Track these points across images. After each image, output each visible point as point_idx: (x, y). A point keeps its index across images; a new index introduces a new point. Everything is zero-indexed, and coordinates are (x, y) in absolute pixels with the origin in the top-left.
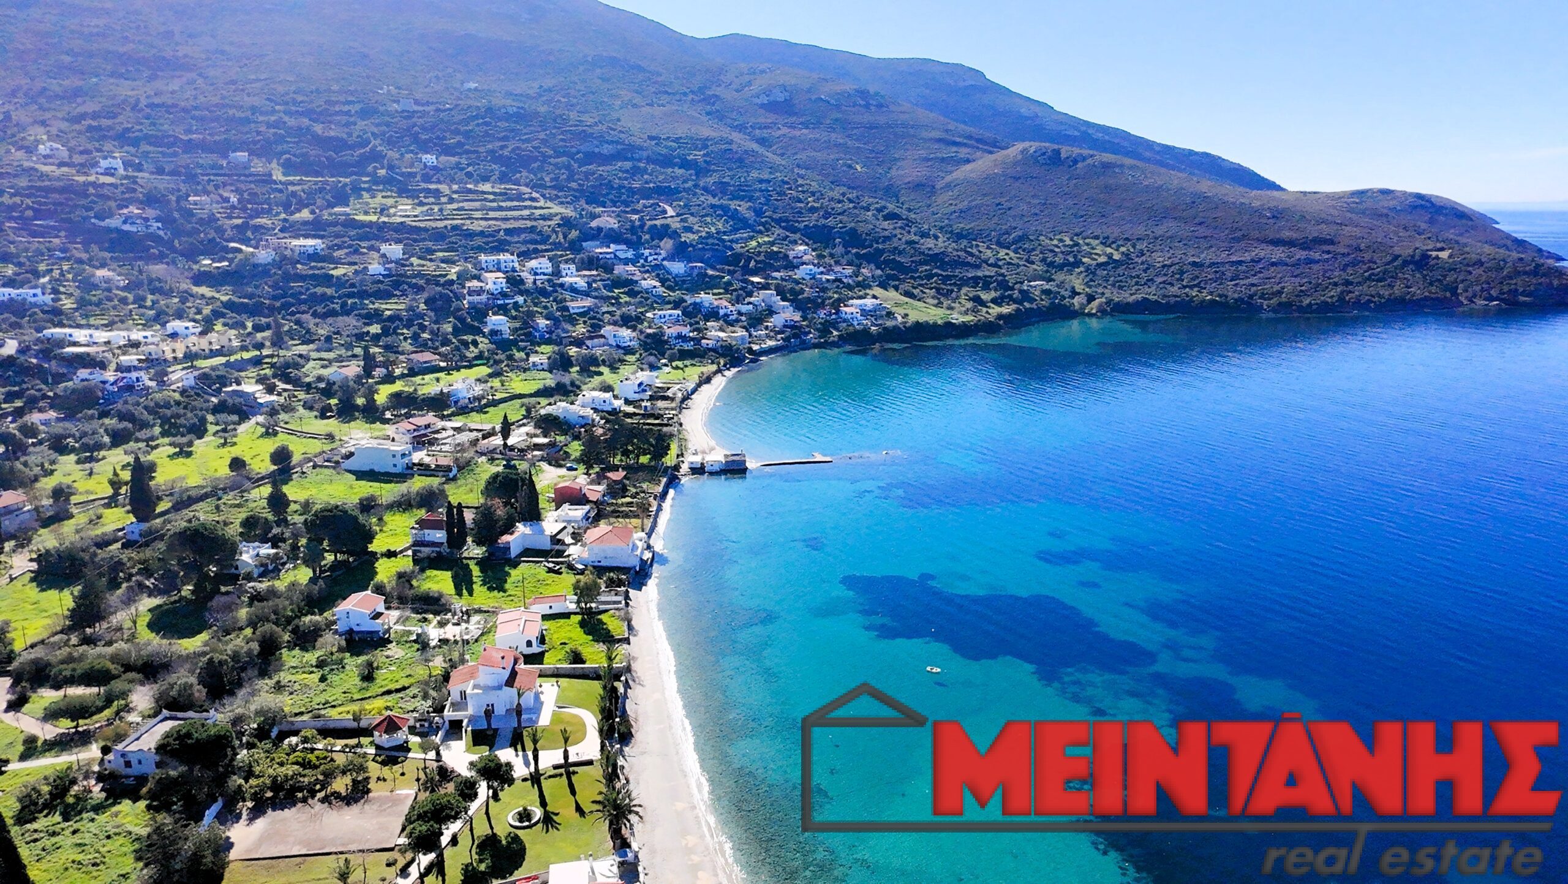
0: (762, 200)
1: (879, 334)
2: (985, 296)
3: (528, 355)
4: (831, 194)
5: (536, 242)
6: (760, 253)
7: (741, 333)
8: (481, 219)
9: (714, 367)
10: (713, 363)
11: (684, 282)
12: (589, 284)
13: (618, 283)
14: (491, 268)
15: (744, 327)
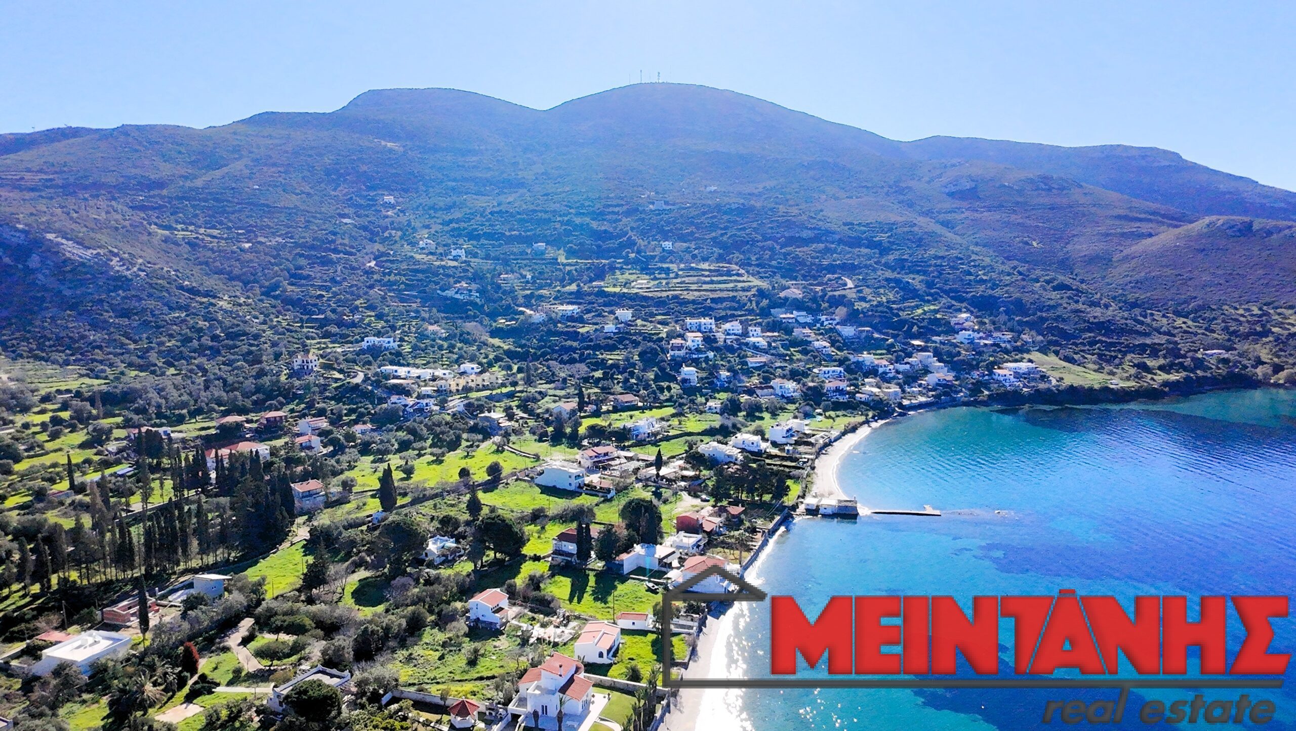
0: (936, 274)
1: (1030, 394)
2: (1151, 363)
3: (707, 400)
4: (1002, 268)
5: (736, 310)
6: (923, 319)
7: (894, 389)
8: (696, 290)
9: (863, 418)
10: (862, 415)
11: (852, 343)
12: (769, 344)
13: (794, 343)
14: (693, 329)
15: (898, 384)
